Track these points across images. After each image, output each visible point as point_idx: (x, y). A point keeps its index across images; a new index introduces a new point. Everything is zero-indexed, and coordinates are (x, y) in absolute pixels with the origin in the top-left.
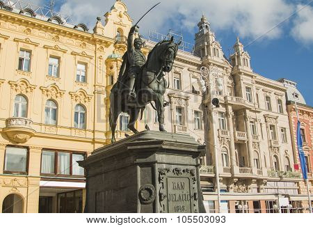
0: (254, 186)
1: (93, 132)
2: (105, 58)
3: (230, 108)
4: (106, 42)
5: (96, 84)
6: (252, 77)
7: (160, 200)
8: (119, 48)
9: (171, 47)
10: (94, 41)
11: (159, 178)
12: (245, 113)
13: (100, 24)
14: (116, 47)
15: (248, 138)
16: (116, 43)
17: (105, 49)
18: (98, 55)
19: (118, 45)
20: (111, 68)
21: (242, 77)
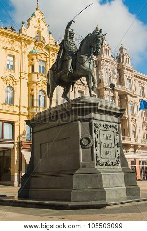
0: (131, 150)
1: (19, 107)
2: (28, 52)
3: (116, 93)
4: (29, 41)
5: (22, 71)
6: (132, 71)
7: (96, 146)
8: (38, 46)
9: (100, 37)
10: (20, 40)
11: (95, 130)
12: (127, 97)
13: (24, 27)
14: (35, 45)
15: (128, 115)
16: (36, 42)
17: (28, 45)
18: (23, 50)
19: (37, 43)
20: (33, 60)
21: (125, 71)
